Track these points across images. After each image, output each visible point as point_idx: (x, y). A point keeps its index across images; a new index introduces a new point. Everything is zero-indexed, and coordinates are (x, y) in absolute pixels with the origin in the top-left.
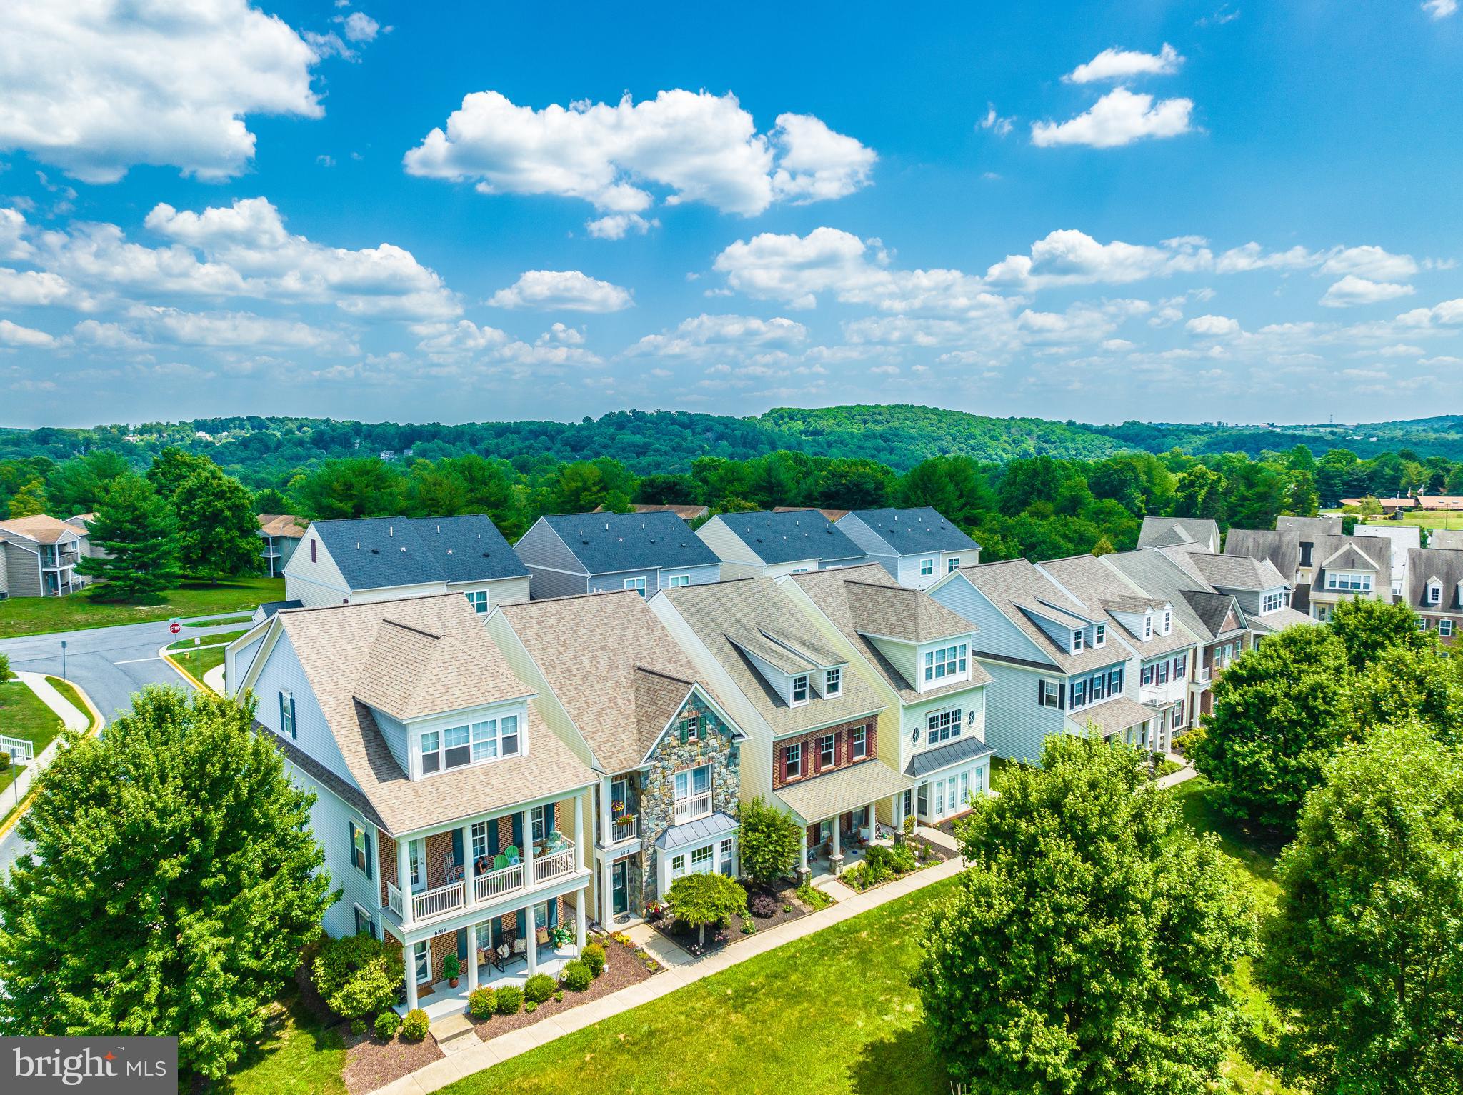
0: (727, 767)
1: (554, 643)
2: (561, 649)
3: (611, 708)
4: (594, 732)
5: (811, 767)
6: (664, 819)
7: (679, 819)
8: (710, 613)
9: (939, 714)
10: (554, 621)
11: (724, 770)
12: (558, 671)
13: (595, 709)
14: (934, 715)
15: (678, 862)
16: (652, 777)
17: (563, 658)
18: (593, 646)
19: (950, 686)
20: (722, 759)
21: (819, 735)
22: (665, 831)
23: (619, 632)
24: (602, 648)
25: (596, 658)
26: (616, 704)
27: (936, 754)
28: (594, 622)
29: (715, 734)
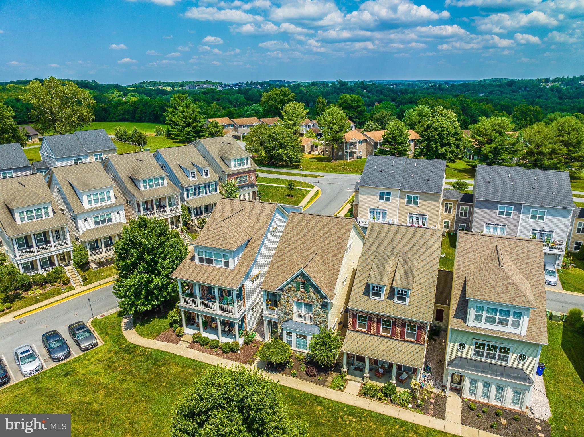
0: (321, 308)
1: (296, 232)
2: (295, 235)
3: (288, 265)
4: (272, 271)
5: (373, 330)
6: (288, 315)
7: (296, 319)
8: (381, 240)
9: (487, 343)
10: (304, 223)
11: (318, 309)
12: (285, 244)
13: (282, 263)
14: (482, 342)
15: (289, 334)
16: (282, 297)
17: (292, 239)
18: (309, 238)
19: (498, 332)
20: (318, 304)
21: (379, 317)
22: (288, 320)
23: (325, 236)
24: (311, 240)
25: (304, 243)
26: (292, 264)
27: (477, 363)
28: (320, 228)
29: (314, 292)
